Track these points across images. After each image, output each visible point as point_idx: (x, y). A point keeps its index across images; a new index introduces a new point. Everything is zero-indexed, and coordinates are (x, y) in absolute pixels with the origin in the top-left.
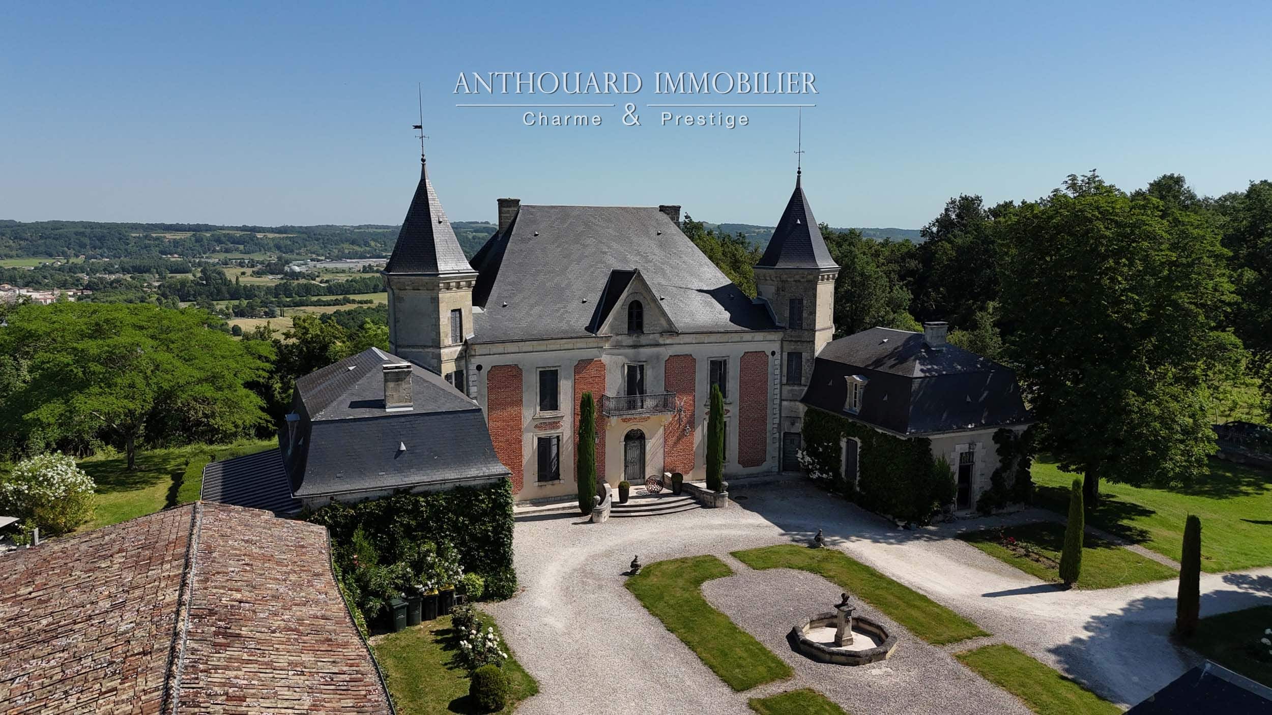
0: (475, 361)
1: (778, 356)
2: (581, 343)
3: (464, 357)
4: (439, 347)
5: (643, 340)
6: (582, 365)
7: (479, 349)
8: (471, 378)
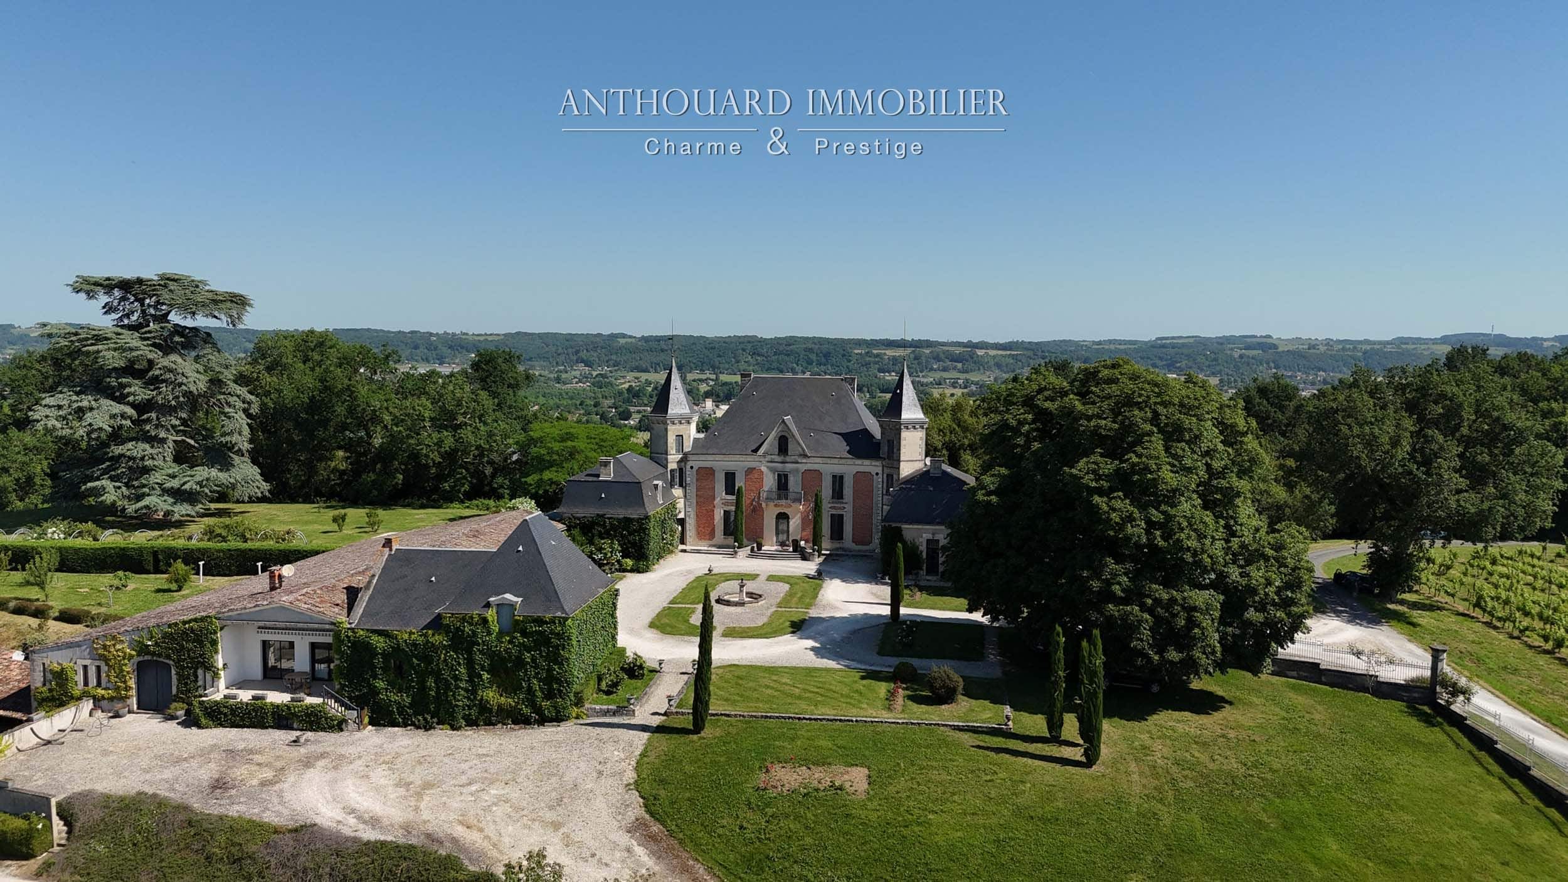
0: (689, 464)
1: (880, 475)
2: (749, 458)
3: (684, 460)
4: (666, 454)
5: (788, 459)
6: (750, 471)
7: (691, 457)
8: (688, 473)
